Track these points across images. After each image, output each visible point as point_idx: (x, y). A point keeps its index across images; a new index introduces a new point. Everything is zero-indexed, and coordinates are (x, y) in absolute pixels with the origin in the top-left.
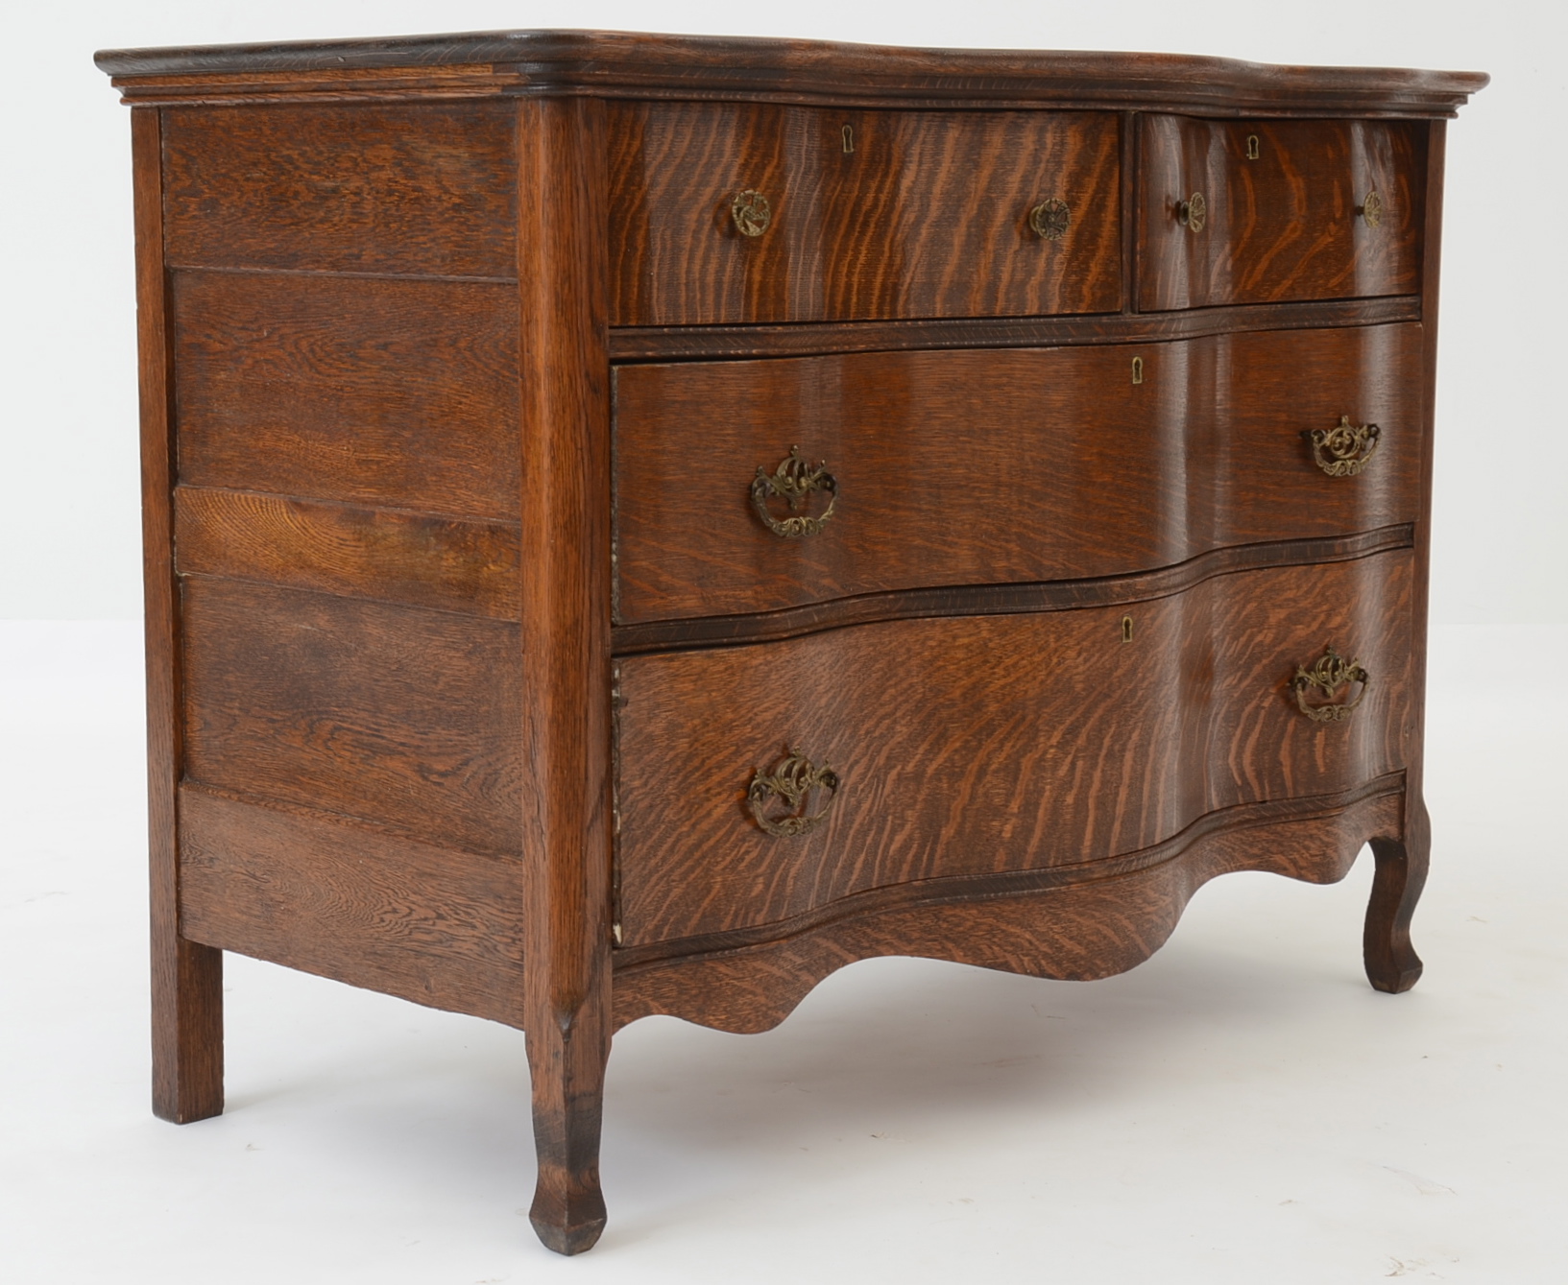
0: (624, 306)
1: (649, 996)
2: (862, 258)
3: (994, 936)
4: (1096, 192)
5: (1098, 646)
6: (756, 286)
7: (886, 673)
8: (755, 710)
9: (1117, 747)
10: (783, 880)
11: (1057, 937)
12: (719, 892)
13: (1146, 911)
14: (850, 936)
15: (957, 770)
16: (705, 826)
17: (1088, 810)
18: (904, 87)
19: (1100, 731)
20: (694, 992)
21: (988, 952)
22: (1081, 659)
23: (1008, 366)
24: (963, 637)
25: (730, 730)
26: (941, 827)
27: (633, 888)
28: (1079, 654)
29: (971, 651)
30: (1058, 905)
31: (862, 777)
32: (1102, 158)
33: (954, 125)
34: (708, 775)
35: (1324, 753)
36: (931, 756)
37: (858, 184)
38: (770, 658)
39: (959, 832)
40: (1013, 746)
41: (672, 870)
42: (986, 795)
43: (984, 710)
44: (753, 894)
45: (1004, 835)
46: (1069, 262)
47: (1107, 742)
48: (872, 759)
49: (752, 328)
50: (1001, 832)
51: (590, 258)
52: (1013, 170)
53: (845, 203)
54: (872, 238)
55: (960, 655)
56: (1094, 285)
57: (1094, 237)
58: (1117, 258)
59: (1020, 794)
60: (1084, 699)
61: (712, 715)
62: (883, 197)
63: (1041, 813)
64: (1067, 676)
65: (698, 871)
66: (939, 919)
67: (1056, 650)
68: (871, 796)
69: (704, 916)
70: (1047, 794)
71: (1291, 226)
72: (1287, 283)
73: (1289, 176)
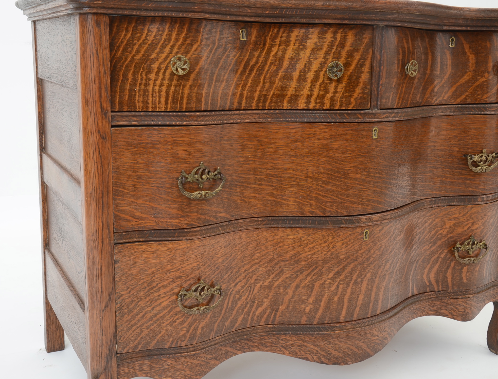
0: (120, 103)
1: (137, 370)
2: (249, 84)
3: (302, 347)
4: (360, 59)
5: (352, 241)
6: (185, 96)
7: (255, 248)
8: (182, 266)
9: (359, 280)
10: (196, 329)
11: (329, 349)
12: (164, 333)
13: (372, 339)
14: (239, 345)
15: (287, 285)
16: (158, 308)
17: (344, 303)
18: (267, 12)
19: (351, 274)
20: (157, 369)
21: (299, 353)
22: (343, 246)
23: (314, 130)
24: (292, 235)
25: (170, 273)
26: (279, 306)
27: (123, 332)
28: (343, 244)
29: (295, 241)
30: (330, 338)
31: (243, 287)
32: (364, 45)
33: (296, 30)
34: (159, 289)
35: (466, 275)
36: (276, 279)
37: (248, 54)
38: (189, 245)
39: (287, 308)
40: (311, 278)
41: (143, 325)
42: (299, 295)
43: (299, 264)
44: (180, 334)
45: (306, 310)
46: (346, 88)
47: (354, 278)
48: (248, 280)
49: (183, 113)
50: (305, 309)
51: (100, 83)
52: (321, 49)
53: (241, 61)
54: (254, 76)
55: (290, 242)
56: (357, 98)
57: (358, 78)
58: (369, 87)
59: (314, 296)
60: (344, 261)
61: (161, 267)
62: (261, 59)
63: (322, 303)
64: (337, 252)
65: (155, 325)
66: (279, 340)
67: (332, 243)
68: (247, 294)
69: (158, 342)
70: (326, 296)
71: (468, 74)
72: (463, 97)
73: (468, 54)
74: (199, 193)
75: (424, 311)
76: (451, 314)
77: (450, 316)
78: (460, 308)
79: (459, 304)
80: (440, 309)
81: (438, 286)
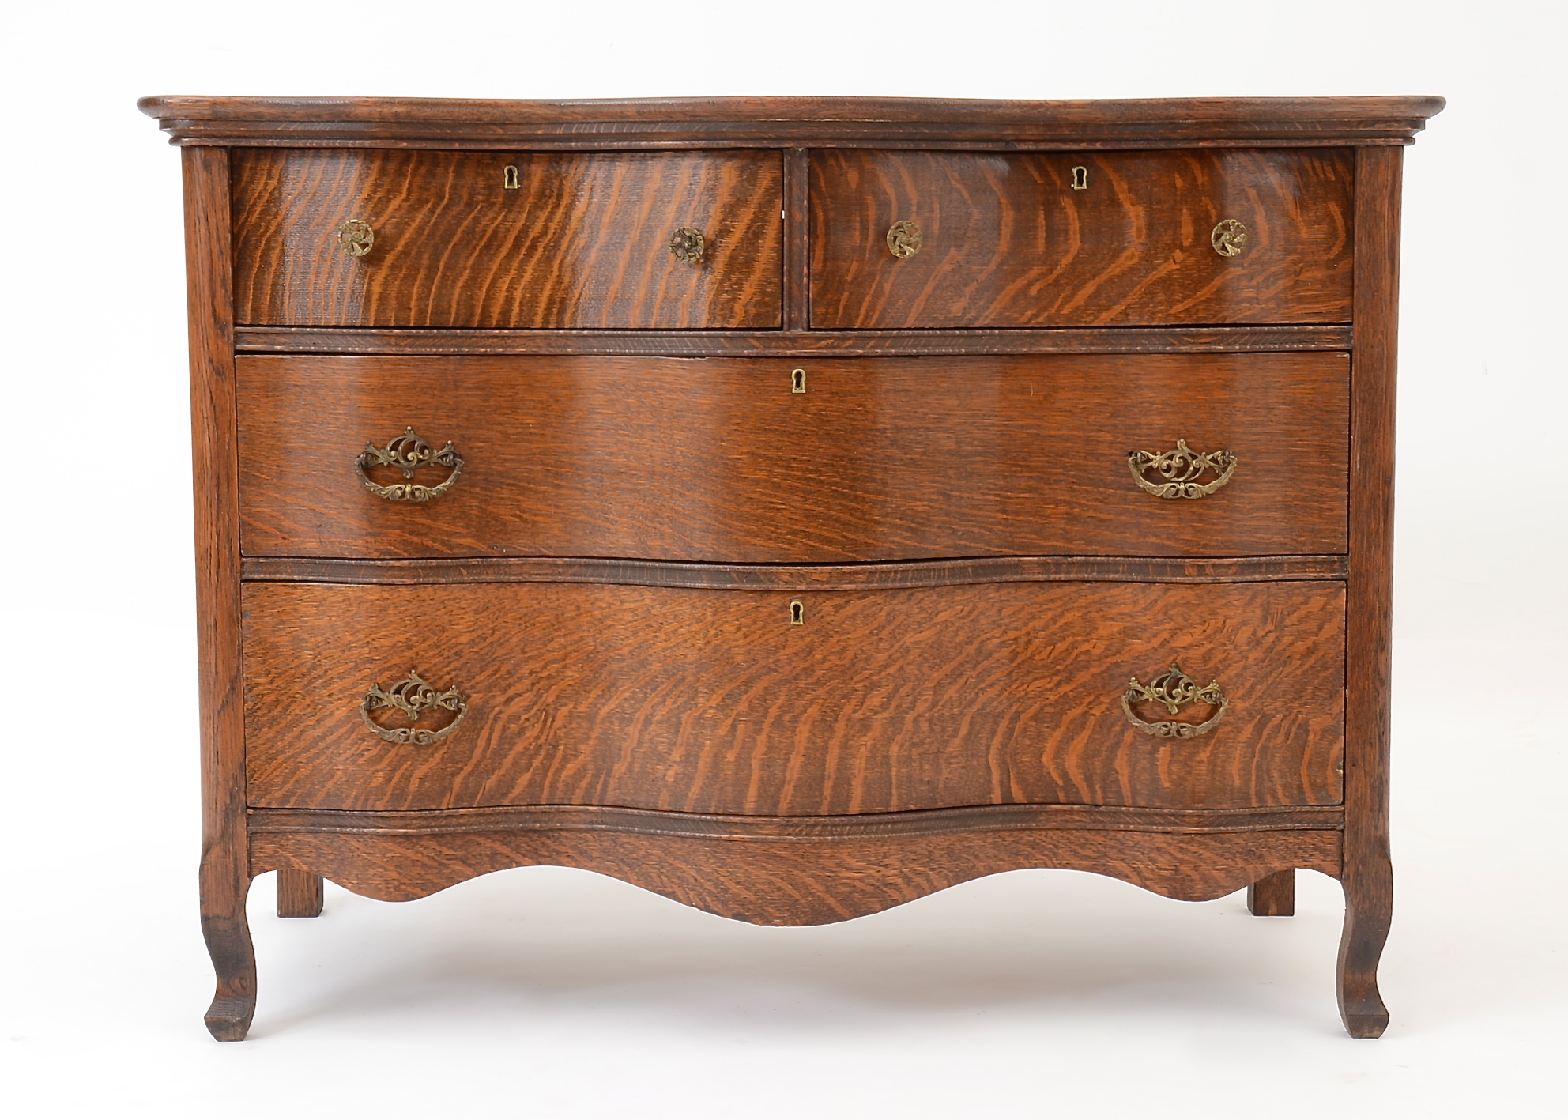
0: (255, 309)
1: (290, 853)
2: (527, 276)
3: (663, 867)
4: (753, 221)
5: (760, 624)
6: (375, 297)
7: (554, 625)
8: (372, 636)
9: (787, 718)
10: (407, 779)
11: (722, 878)
12: (341, 778)
13: (841, 875)
14: (526, 843)
15: (627, 716)
16: (329, 723)
17: (751, 770)
19: (765, 701)
20: (330, 857)
21: (657, 880)
22: (739, 634)
23: (660, 371)
24: (630, 602)
25: (349, 650)
26: (613, 763)
27: (258, 762)
28: (738, 629)
29: (637, 615)
30: (724, 851)
31: (527, 709)
32: (761, 192)
33: (622, 164)
34: (330, 682)
35: (1169, 769)
36: (603, 701)
37: (525, 215)
38: (386, 595)
39: (630, 770)
40: (674, 702)
41: (299, 753)
42: (651, 740)
43: (649, 667)
44: (373, 785)
45: (667, 778)
46: (721, 282)
47: (774, 711)
48: (539, 695)
50: (664, 776)
52: (669, 202)
53: (508, 230)
54: (539, 260)
55: (629, 617)
56: (748, 303)
57: (749, 262)
58: (777, 280)
59: (681, 745)
60: (745, 670)
61: (333, 636)
62: (553, 226)
63: (701, 765)
64: (726, 647)
65: (323, 757)
66: (616, 845)
67: (713, 623)
68: (538, 726)
69: (328, 795)
70: (707, 748)
71: (1127, 253)
72: (1119, 308)
73: (1127, 205)
74: (400, 488)
75: (1056, 855)
76: (1138, 872)
77: (1136, 878)
78: (1161, 859)
79: (1158, 849)
80: (1106, 855)
81: (1093, 791)
